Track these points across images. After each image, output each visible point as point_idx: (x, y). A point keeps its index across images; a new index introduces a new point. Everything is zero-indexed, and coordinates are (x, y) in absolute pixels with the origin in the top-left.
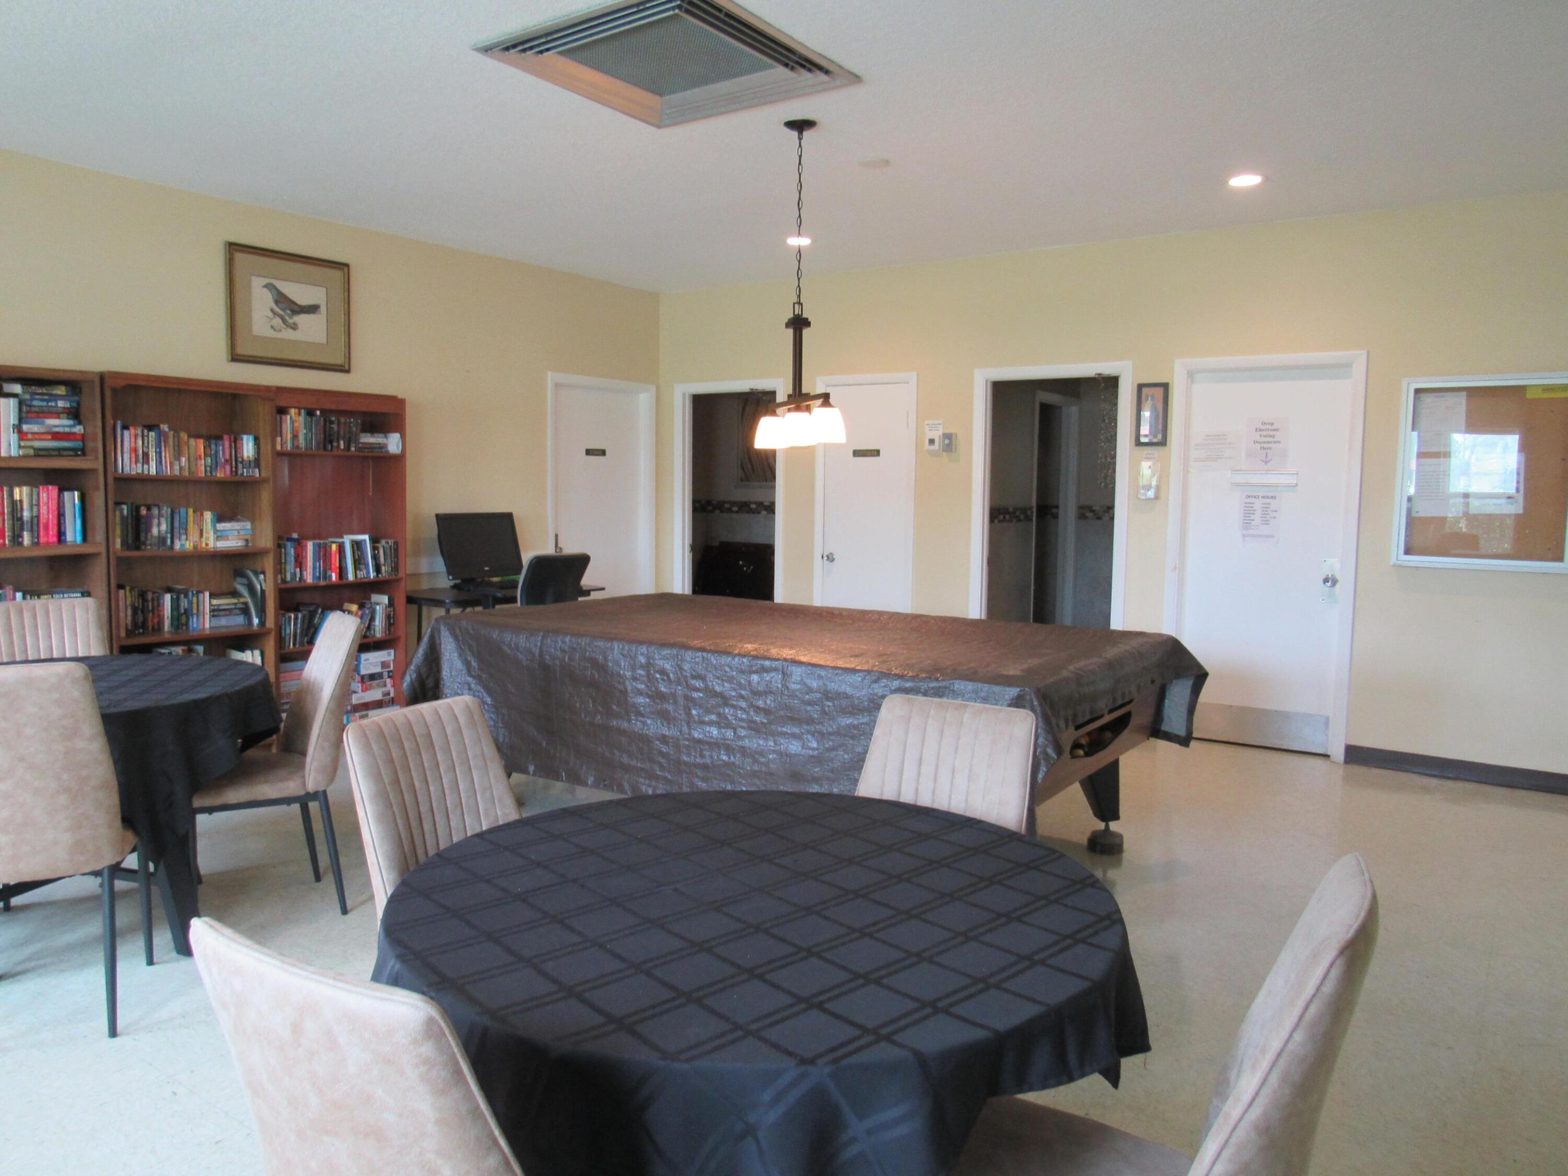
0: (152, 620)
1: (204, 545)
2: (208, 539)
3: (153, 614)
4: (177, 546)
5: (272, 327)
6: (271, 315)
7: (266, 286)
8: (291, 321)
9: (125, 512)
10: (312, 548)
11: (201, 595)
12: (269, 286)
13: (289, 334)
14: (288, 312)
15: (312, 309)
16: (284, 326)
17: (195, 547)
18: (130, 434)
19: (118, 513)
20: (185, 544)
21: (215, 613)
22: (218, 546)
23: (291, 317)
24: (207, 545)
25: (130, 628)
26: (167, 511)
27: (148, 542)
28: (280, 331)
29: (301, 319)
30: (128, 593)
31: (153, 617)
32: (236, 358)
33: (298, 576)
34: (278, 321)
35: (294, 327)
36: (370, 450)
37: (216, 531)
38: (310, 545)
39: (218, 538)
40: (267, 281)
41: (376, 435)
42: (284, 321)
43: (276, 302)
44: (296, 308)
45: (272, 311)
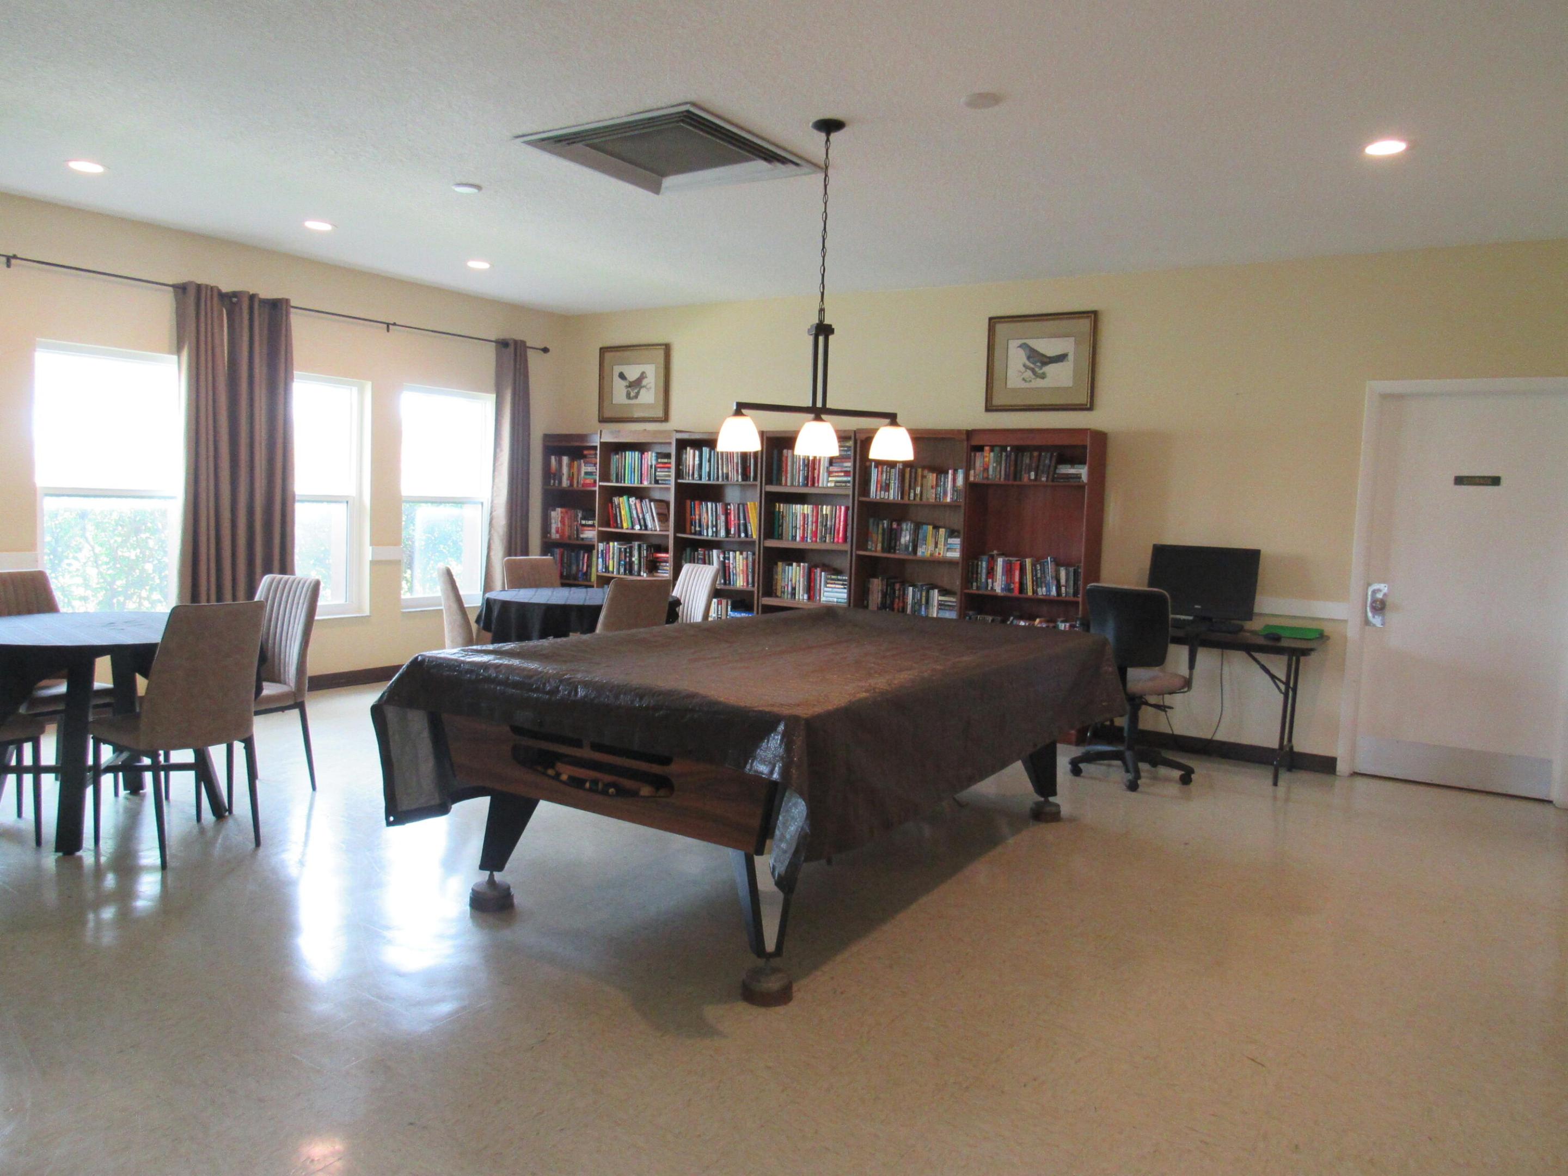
0: (898, 604)
1: (937, 554)
2: (940, 549)
3: (899, 600)
4: (919, 553)
5: (1024, 379)
6: (1023, 369)
7: (1020, 346)
8: (1041, 372)
9: (885, 525)
10: (1001, 563)
11: (931, 592)
12: (1024, 346)
13: (1039, 383)
14: (1039, 364)
15: (1061, 358)
16: (1034, 377)
17: (932, 555)
18: (878, 471)
19: (881, 526)
20: (924, 551)
21: (942, 607)
22: (947, 555)
23: (1041, 368)
24: (939, 554)
25: (879, 606)
26: (911, 527)
27: (897, 548)
28: (1030, 381)
29: (1050, 369)
30: (880, 581)
31: (899, 602)
32: (989, 408)
33: (990, 586)
34: (1029, 373)
35: (1043, 376)
36: (1066, 480)
37: (946, 543)
38: (1000, 561)
39: (948, 550)
40: (1020, 342)
41: (1076, 466)
42: (1033, 371)
43: (1029, 358)
44: (1045, 360)
45: (1025, 366)
